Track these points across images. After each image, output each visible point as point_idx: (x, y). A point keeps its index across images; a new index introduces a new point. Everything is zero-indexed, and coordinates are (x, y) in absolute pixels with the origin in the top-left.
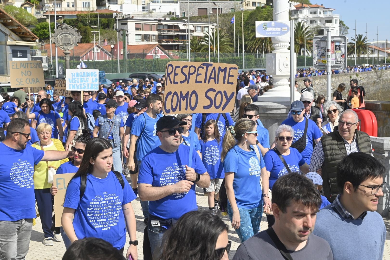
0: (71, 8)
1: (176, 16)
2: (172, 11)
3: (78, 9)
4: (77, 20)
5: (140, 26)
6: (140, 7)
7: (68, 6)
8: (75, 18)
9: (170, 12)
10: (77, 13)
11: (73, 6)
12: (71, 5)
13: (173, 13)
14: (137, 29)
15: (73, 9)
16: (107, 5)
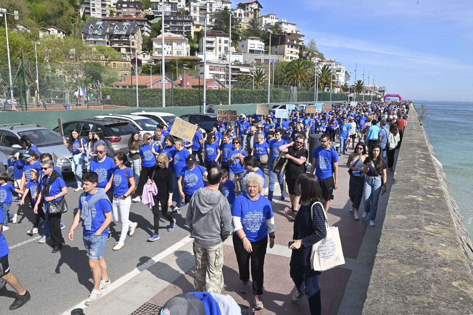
0: (169, 55)
1: (240, 63)
2: (237, 60)
3: (174, 56)
4: (170, 62)
5: (213, 68)
6: (218, 57)
7: (168, 53)
8: (169, 61)
9: (236, 60)
10: (172, 58)
11: (171, 53)
12: (169, 53)
13: (238, 61)
14: (210, 70)
15: (171, 55)
16: (196, 54)
